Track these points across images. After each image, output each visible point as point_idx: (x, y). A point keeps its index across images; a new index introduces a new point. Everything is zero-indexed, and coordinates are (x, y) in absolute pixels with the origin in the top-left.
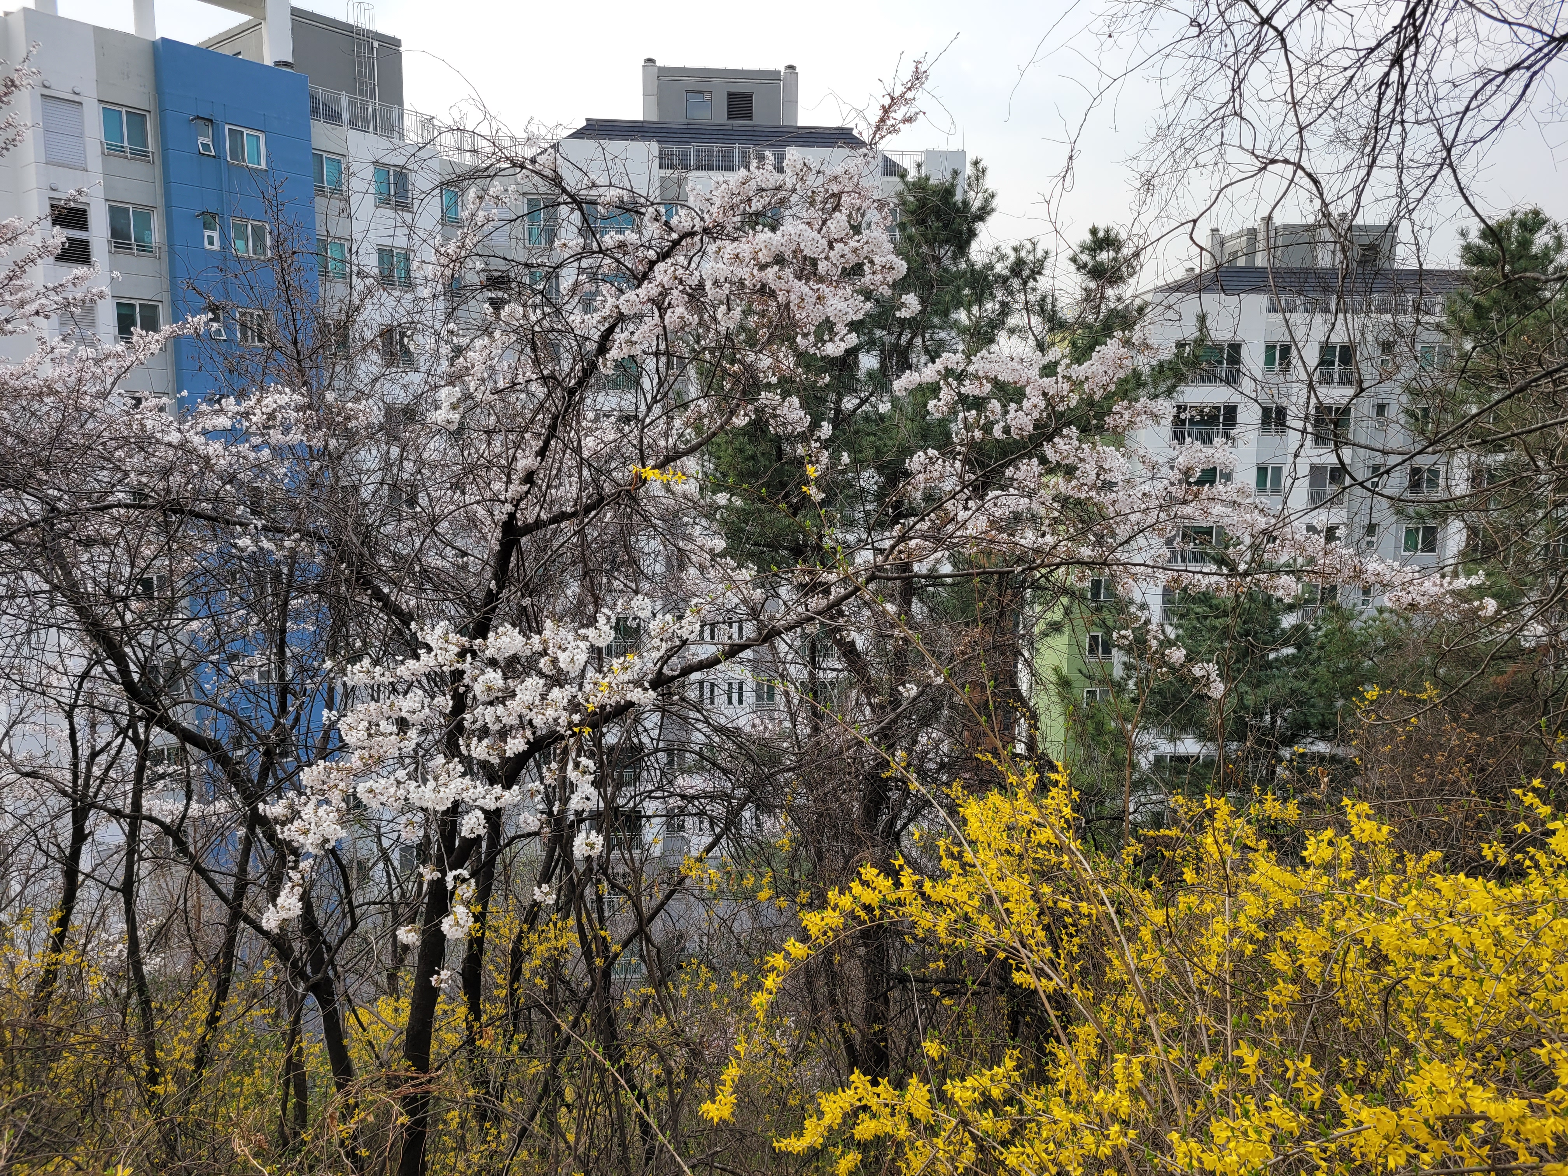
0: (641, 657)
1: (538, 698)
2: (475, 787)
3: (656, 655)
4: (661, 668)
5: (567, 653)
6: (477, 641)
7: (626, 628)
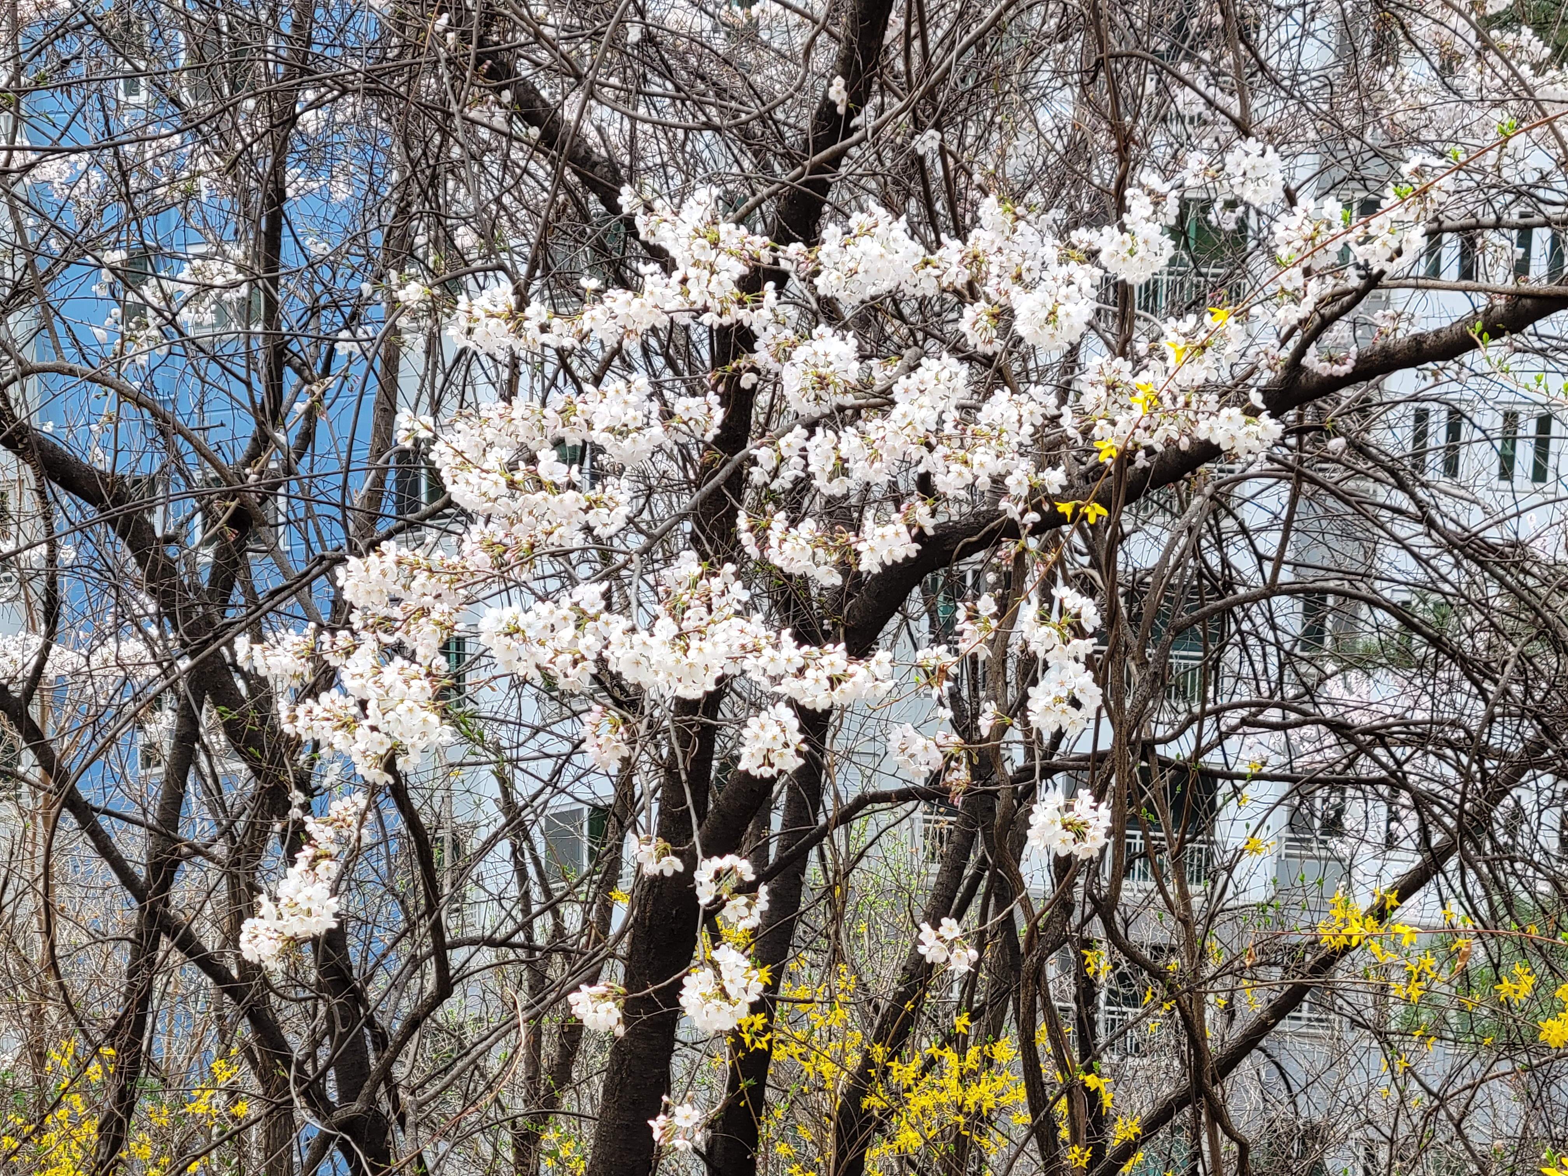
0: (1243, 316)
1: (953, 414)
2: (776, 646)
3: (1290, 314)
4: (1301, 351)
5: (1038, 295)
6: (795, 248)
7: (1205, 230)
